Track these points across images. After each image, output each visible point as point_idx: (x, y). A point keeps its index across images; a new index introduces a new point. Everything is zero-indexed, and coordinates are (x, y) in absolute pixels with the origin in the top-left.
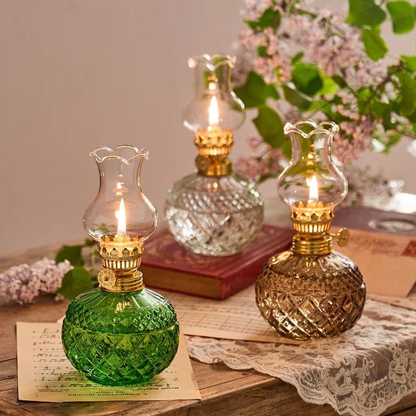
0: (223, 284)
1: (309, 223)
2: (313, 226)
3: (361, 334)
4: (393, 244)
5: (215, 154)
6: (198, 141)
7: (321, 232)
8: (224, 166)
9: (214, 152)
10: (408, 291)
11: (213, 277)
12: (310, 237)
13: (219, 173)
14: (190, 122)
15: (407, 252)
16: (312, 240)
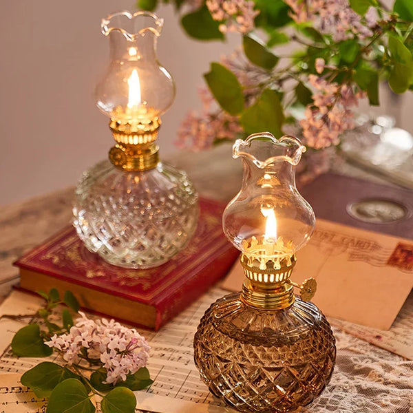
0: (157, 312)
1: (263, 272)
2: (269, 276)
3: (328, 404)
4: (376, 247)
5: (136, 143)
6: (113, 126)
7: (280, 282)
8: (148, 157)
9: (135, 140)
10: (394, 317)
11: (146, 303)
12: (265, 287)
13: (142, 167)
14: (105, 102)
15: (393, 261)
16: (267, 291)
